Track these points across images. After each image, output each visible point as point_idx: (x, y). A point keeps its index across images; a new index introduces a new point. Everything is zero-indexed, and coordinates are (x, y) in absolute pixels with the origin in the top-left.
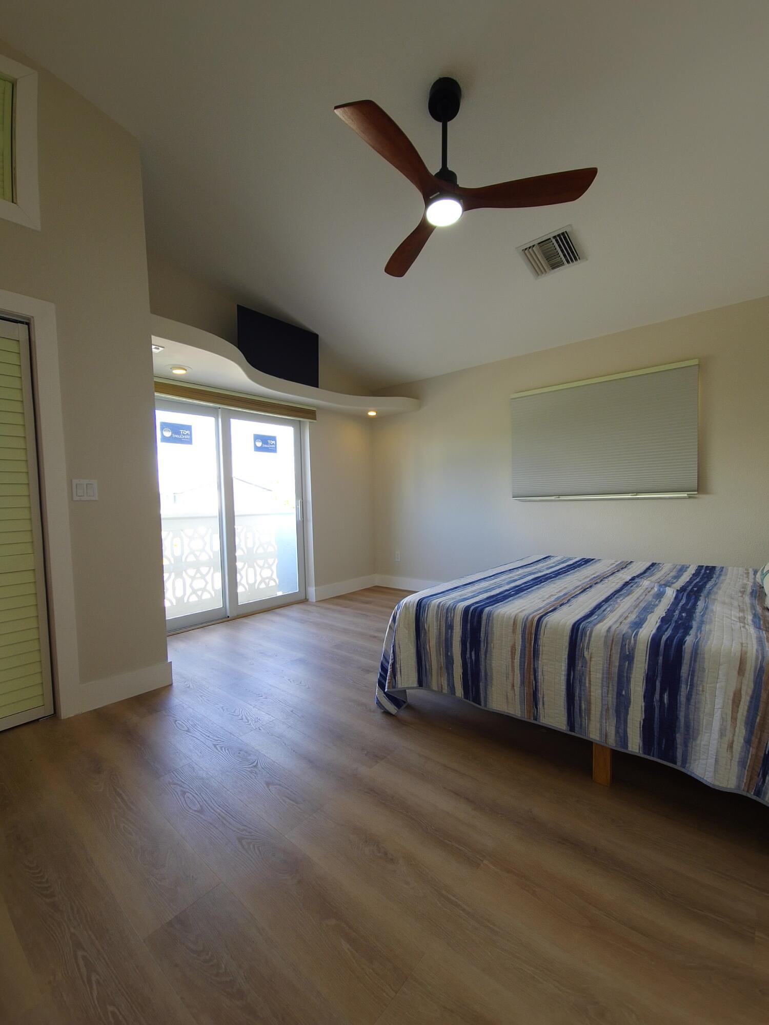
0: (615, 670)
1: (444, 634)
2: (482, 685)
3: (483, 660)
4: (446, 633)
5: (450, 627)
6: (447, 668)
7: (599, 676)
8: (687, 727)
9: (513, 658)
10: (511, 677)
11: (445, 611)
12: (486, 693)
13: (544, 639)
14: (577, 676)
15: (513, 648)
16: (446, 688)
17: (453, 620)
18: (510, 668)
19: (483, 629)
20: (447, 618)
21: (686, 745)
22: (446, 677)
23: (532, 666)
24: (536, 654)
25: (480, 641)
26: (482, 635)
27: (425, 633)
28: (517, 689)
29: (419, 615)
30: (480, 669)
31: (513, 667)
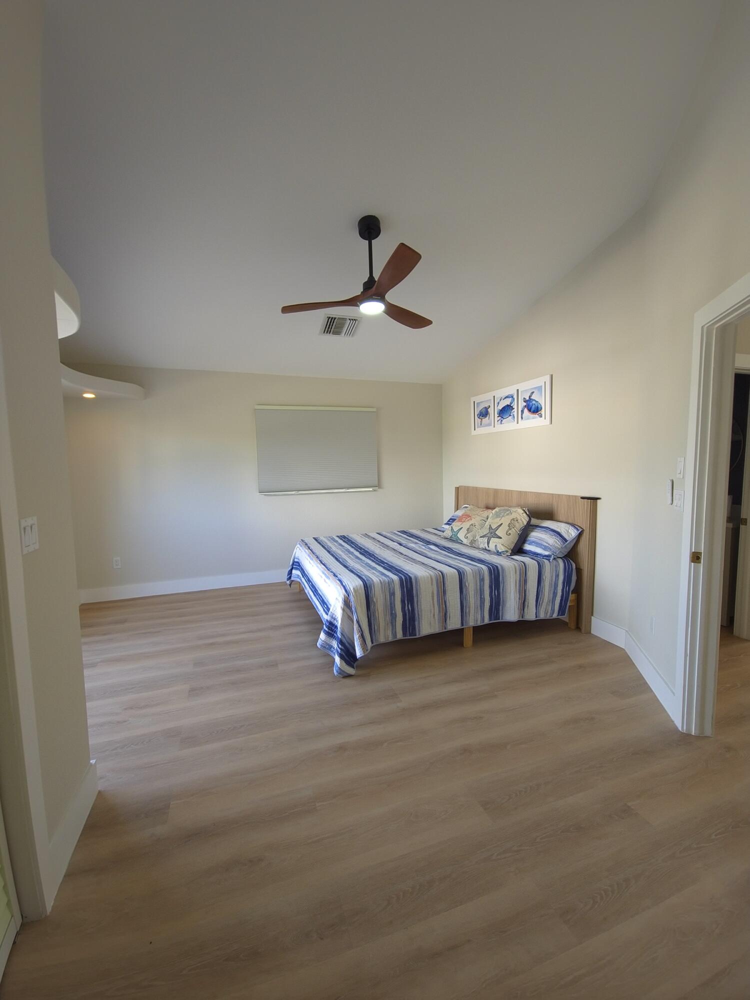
0: (479, 587)
1: (389, 600)
2: (416, 623)
3: (416, 608)
4: (390, 599)
5: (392, 594)
6: (392, 623)
7: (473, 592)
8: (503, 601)
9: (433, 599)
10: (432, 611)
11: (387, 584)
12: (419, 627)
13: (447, 583)
14: (464, 597)
15: (433, 593)
16: (391, 636)
17: (394, 589)
18: (432, 606)
19: (414, 589)
20: (390, 589)
21: (502, 610)
22: (391, 629)
23: (443, 600)
24: (444, 592)
25: (413, 596)
26: (414, 592)
27: (375, 606)
28: (436, 616)
29: (368, 592)
30: (415, 613)
31: (433, 604)
